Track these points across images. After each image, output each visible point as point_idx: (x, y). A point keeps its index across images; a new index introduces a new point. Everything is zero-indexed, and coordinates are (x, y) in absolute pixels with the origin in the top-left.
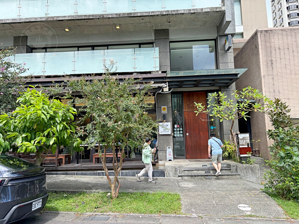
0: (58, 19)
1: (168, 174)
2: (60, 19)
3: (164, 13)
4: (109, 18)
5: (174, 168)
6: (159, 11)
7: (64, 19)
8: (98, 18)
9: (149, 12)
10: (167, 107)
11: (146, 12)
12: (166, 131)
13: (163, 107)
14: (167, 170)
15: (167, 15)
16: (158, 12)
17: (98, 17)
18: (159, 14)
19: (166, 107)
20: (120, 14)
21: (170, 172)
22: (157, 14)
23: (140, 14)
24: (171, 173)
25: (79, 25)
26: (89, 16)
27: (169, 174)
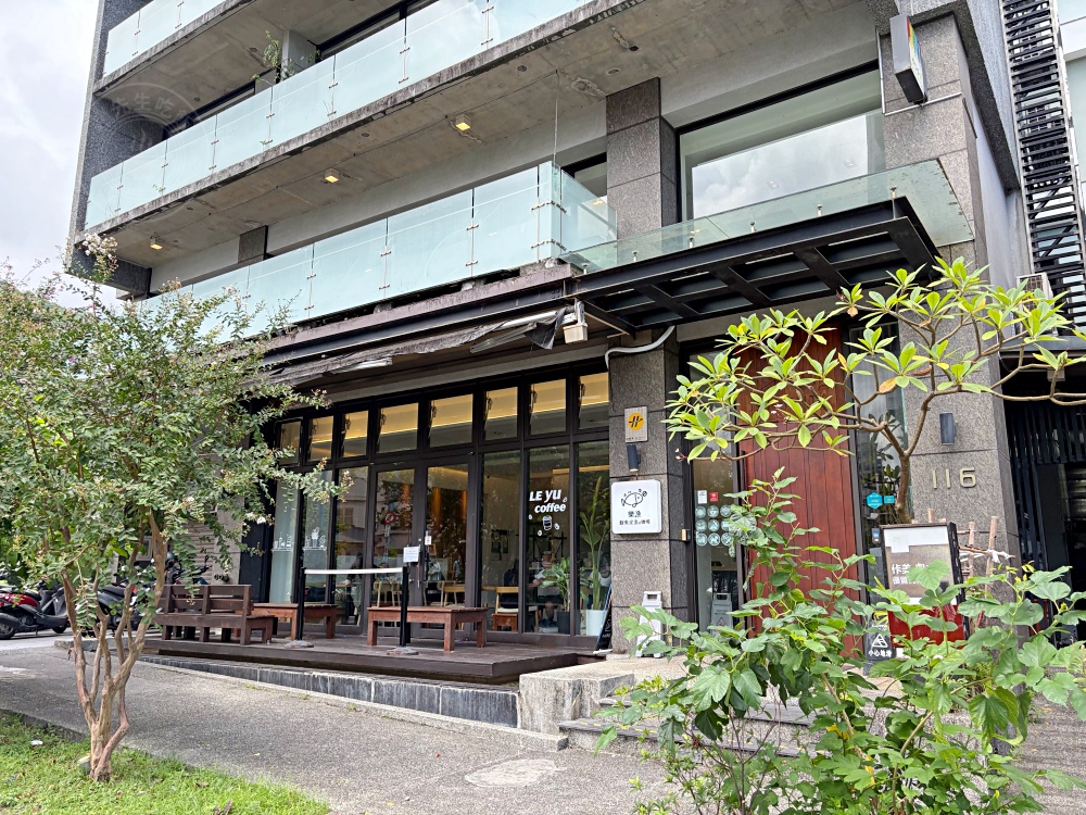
0: (288, 150)
1: (527, 714)
2: (293, 147)
3: (581, 18)
4: (412, 100)
5: (553, 689)
6: (561, 17)
7: (300, 145)
8: (384, 112)
9: (530, 33)
10: (649, 412)
11: (518, 38)
12: (639, 519)
13: (630, 413)
14: (527, 692)
15: (594, 18)
16: (559, 19)
17: (381, 109)
18: (564, 27)
19: (642, 412)
20: (439, 77)
21: (537, 706)
22: (556, 28)
23: (499, 50)
24: (539, 712)
25: (355, 150)
26: (360, 111)
27: (532, 713)
